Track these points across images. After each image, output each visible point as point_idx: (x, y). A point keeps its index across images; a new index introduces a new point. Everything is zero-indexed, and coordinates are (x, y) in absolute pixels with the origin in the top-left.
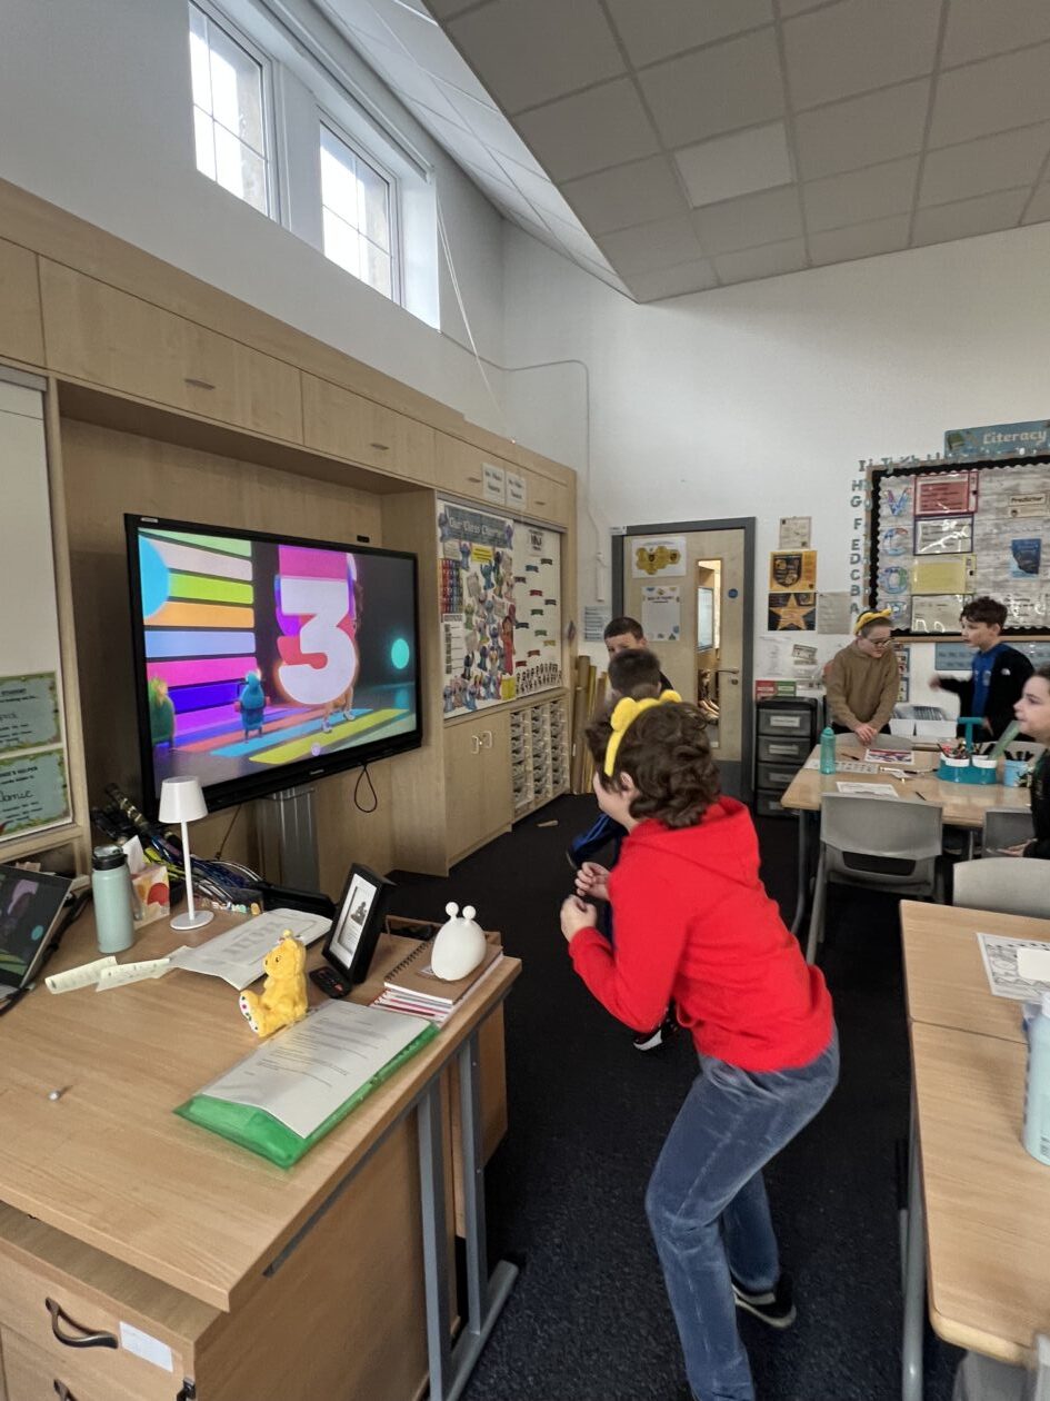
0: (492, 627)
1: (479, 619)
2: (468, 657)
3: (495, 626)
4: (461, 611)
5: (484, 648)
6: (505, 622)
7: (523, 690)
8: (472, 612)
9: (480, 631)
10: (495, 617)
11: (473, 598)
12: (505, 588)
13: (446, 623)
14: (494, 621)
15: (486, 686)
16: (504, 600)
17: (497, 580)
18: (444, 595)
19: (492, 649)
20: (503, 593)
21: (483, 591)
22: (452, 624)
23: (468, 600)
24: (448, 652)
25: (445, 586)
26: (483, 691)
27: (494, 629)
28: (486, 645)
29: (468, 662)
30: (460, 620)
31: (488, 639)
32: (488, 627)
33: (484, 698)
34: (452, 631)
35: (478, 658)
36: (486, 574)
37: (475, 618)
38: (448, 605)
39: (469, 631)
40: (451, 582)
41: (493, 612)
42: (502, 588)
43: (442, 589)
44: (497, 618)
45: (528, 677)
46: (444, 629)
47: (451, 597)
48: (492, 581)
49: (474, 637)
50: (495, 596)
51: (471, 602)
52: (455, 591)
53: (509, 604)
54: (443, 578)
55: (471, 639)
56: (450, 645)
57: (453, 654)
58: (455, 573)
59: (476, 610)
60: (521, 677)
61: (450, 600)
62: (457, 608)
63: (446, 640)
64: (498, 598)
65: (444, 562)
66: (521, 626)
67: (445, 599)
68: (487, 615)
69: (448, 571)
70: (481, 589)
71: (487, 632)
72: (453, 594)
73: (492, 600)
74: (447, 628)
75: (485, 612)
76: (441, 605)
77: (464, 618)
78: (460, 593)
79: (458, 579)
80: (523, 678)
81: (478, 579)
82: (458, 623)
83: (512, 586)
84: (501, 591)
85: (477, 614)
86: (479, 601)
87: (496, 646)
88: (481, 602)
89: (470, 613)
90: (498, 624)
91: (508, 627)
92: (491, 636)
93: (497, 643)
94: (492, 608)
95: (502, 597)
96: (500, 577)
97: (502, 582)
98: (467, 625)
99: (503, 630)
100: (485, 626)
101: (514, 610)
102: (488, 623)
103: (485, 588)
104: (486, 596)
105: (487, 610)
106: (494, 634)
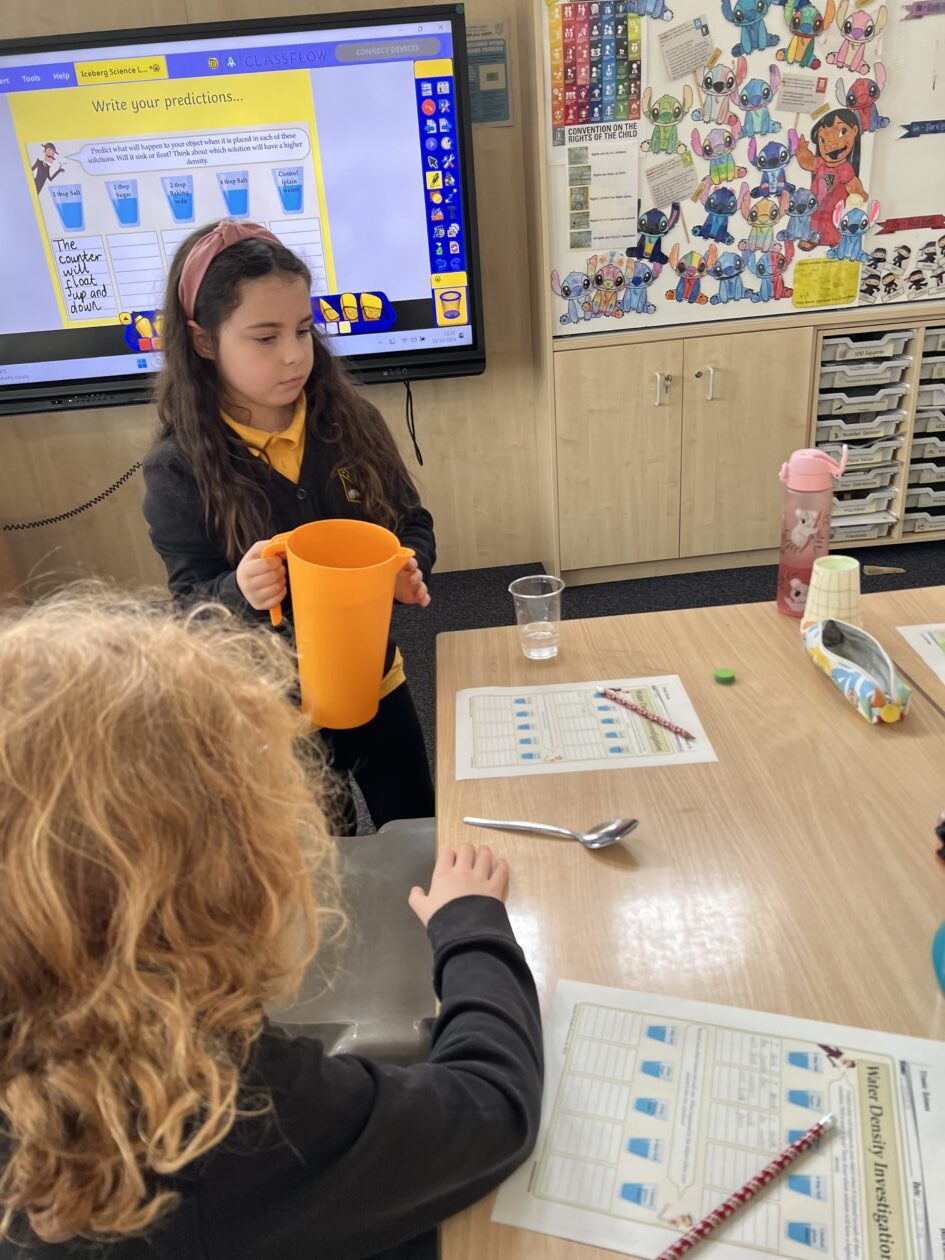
0: (762, 142)
1: (705, 130)
2: (655, 214)
3: (781, 138)
4: (633, 114)
5: (726, 193)
6: (828, 121)
7: (918, 284)
8: (678, 114)
9: (707, 152)
10: (775, 116)
11: (689, 80)
12: (829, 41)
13: (569, 145)
14: (770, 126)
15: (727, 274)
16: (827, 70)
17: (795, 26)
18: (568, 88)
19: (756, 193)
20: (819, 53)
21: (727, 60)
22: (593, 146)
23: (656, 83)
24: (580, 204)
25: (570, 65)
26: (709, 285)
27: (772, 147)
28: (735, 186)
29: (653, 224)
30: (631, 133)
31: (742, 172)
32: (743, 145)
33: (715, 300)
34: (591, 161)
35: (695, 213)
37: (685, 129)
38: (581, 107)
39: (662, 158)
40: (596, 53)
41: (772, 106)
42: (819, 40)
43: (560, 74)
44: (786, 119)
45: (930, 258)
46: (566, 160)
47: (593, 87)
48: (772, 31)
49: (681, 169)
50: (783, 67)
51: (676, 91)
52: (609, 73)
53: (850, 79)
54: (566, 47)
55: (671, 174)
56: (585, 191)
57: (594, 209)
58: (609, 31)
59: (696, 106)
60: (891, 256)
61: (590, 94)
62: (615, 111)
63: (572, 181)
64: (795, 70)
65: (569, 11)
66: (915, 130)
67: (571, 94)
68: (741, 115)
69: (584, 31)
70: (717, 54)
71: (741, 154)
72: (600, 80)
73: (766, 77)
74: (576, 157)
75: (735, 109)
76: (554, 109)
77: (645, 127)
78: (631, 73)
79: (622, 43)
80: (900, 260)
81: (705, 29)
82: (619, 143)
83: (868, 33)
84: (810, 48)
85: (699, 115)
86: (708, 84)
87: (775, 185)
88: (719, 87)
89: (666, 116)
90: (792, 133)
91: (838, 137)
92: (757, 162)
93: (782, 177)
94: (767, 95)
95: (816, 65)
96: (807, 14)
97: (819, 25)
98: (655, 145)
99: (812, 147)
100: (730, 143)
101: (874, 92)
102: (744, 133)
103: (737, 51)
104: (743, 69)
105: (744, 102)
106: (771, 159)
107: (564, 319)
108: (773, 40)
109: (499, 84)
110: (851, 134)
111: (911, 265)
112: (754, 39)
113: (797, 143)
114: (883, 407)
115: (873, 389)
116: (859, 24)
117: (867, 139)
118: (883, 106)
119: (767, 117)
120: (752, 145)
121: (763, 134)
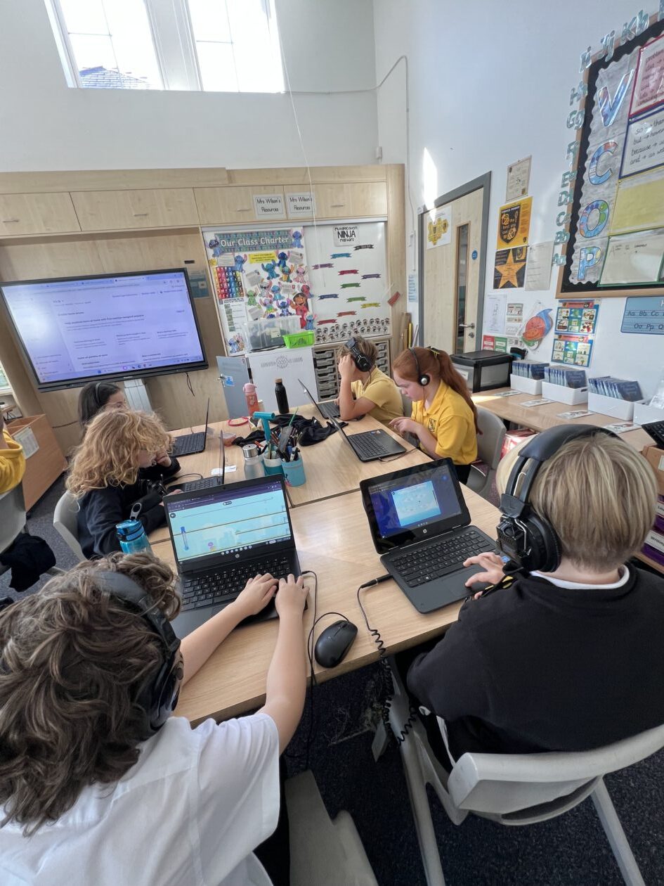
0: (280, 302)
1: (263, 299)
3: (285, 300)
4: (242, 295)
5: (272, 315)
6: (297, 296)
7: (332, 338)
8: (255, 295)
9: (265, 305)
10: (282, 295)
11: (256, 286)
12: (293, 276)
13: (224, 304)
14: (281, 298)
16: (294, 283)
17: (283, 272)
18: (221, 289)
19: (281, 315)
20: (291, 278)
21: (266, 281)
22: (231, 304)
23: (247, 287)
24: (230, 318)
25: (221, 283)
27: (283, 303)
28: (275, 313)
30: (242, 300)
32: (275, 303)
34: (231, 308)
36: (270, 269)
37: (257, 299)
38: (226, 294)
39: (252, 307)
40: (228, 280)
41: (281, 292)
42: (291, 275)
43: (218, 285)
44: (286, 296)
45: (333, 330)
46: (224, 307)
47: (229, 288)
48: (277, 273)
49: (258, 309)
50: (282, 282)
51: (253, 289)
52: (233, 285)
53: (301, 285)
54: (219, 279)
55: (256, 310)
56: (231, 316)
57: (234, 320)
58: (231, 274)
59: (260, 293)
60: (323, 330)
61: (228, 291)
62: (236, 295)
63: (227, 313)
64: (286, 283)
65: (218, 269)
66: (322, 297)
67: (223, 291)
68: (273, 295)
69: (224, 274)
70: (263, 279)
71: (274, 305)
72: (231, 286)
73: (278, 285)
74: (226, 307)
75: (271, 293)
76: (218, 295)
77: (246, 299)
78: (239, 285)
79: (235, 277)
80: (325, 331)
81: (259, 273)
82: (239, 303)
83: (304, 273)
84: (288, 278)
85: (261, 295)
86: (262, 287)
87: (285, 313)
88: (265, 288)
89: (252, 296)
90: (288, 299)
91: (301, 300)
92: (279, 307)
93: (287, 311)
94: (279, 290)
95: (291, 282)
96: (286, 269)
97: (290, 272)
98: (250, 303)
99: (294, 303)
100: (271, 302)
101: (308, 288)
102: (274, 300)
103: (268, 278)
104: (271, 283)
105: (273, 291)
106: (283, 306)
107: (231, 352)
108: (278, 275)
109: (205, 287)
110: (304, 299)
111: (329, 333)
112: (272, 275)
113: (290, 303)
114: (329, 371)
115: (325, 367)
116: (301, 271)
117: (309, 300)
118: (312, 291)
119: (280, 295)
120: (278, 303)
121: (280, 299)
